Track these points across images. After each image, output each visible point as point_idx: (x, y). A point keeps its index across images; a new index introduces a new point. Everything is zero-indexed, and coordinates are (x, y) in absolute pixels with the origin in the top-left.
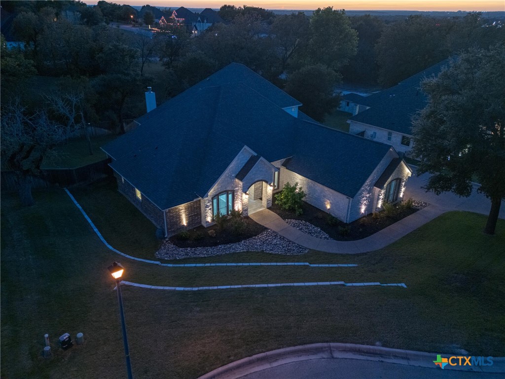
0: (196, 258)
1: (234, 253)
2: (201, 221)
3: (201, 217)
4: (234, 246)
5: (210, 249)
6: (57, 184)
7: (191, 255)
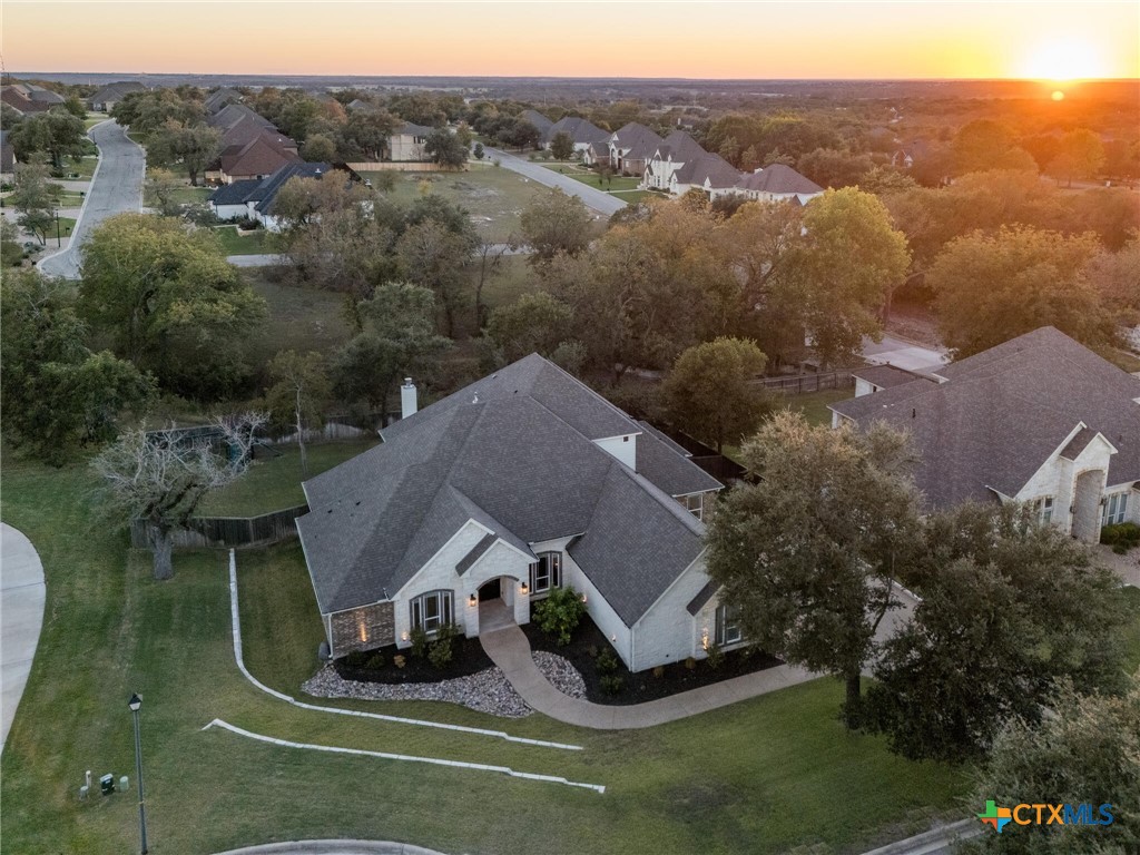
0: (355, 700)
1: (418, 700)
2: (394, 638)
3: (394, 630)
4: (423, 687)
5: (385, 688)
6: (222, 542)
7: (353, 694)
